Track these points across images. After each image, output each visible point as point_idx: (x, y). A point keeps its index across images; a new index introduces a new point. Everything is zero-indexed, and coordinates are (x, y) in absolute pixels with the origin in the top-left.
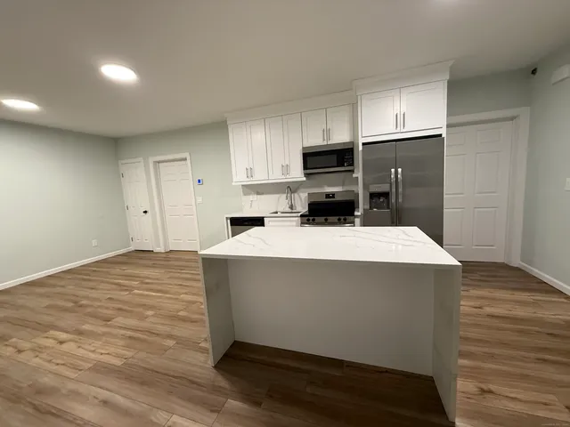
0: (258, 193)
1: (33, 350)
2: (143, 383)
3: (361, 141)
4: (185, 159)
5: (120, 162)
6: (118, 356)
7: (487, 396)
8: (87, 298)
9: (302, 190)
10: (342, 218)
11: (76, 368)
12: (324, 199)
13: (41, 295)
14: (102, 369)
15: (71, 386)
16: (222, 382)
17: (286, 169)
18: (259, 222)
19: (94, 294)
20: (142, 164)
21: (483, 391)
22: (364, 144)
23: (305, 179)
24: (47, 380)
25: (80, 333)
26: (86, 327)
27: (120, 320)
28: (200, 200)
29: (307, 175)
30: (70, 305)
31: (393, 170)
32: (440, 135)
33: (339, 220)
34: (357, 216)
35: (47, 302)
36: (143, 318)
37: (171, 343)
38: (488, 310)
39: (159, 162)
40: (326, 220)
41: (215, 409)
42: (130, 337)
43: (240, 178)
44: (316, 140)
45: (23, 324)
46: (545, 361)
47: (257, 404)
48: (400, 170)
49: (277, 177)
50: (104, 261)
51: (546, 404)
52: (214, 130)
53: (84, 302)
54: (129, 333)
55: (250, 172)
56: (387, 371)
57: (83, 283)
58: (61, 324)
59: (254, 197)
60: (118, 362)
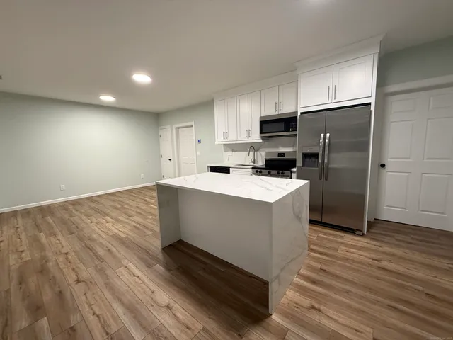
0: (233, 151)
1: (96, 223)
2: (127, 247)
3: (300, 111)
4: (192, 126)
5: (160, 128)
6: (125, 233)
7: (314, 311)
8: (128, 204)
9: (263, 149)
10: (281, 172)
11: (106, 233)
12: (276, 157)
13: (111, 200)
14: (116, 237)
15: (101, 240)
16: (160, 256)
17: (249, 133)
18: (226, 170)
19: (131, 203)
20: (169, 129)
21: (313, 307)
22: (301, 113)
23: (261, 141)
24: (95, 236)
25: (117, 220)
26: (120, 218)
27: (135, 218)
28: (198, 153)
29: (263, 138)
30: (119, 206)
31: (322, 135)
32: (370, 104)
33: (278, 173)
34: (294, 172)
35: (112, 203)
36: (146, 218)
37: (150, 233)
38: (384, 264)
39: (179, 128)
40: (269, 172)
41: (149, 266)
42: (135, 227)
43: (219, 139)
44: (270, 111)
45: (98, 211)
46: (394, 308)
47: (169, 270)
48: (328, 135)
49: (243, 139)
50: (146, 187)
51: (357, 331)
52: (206, 106)
53: (126, 206)
54: (136, 225)
55: (226, 135)
56: (255, 277)
57: (131, 197)
58: (112, 214)
59: (230, 153)
60: (123, 236)
